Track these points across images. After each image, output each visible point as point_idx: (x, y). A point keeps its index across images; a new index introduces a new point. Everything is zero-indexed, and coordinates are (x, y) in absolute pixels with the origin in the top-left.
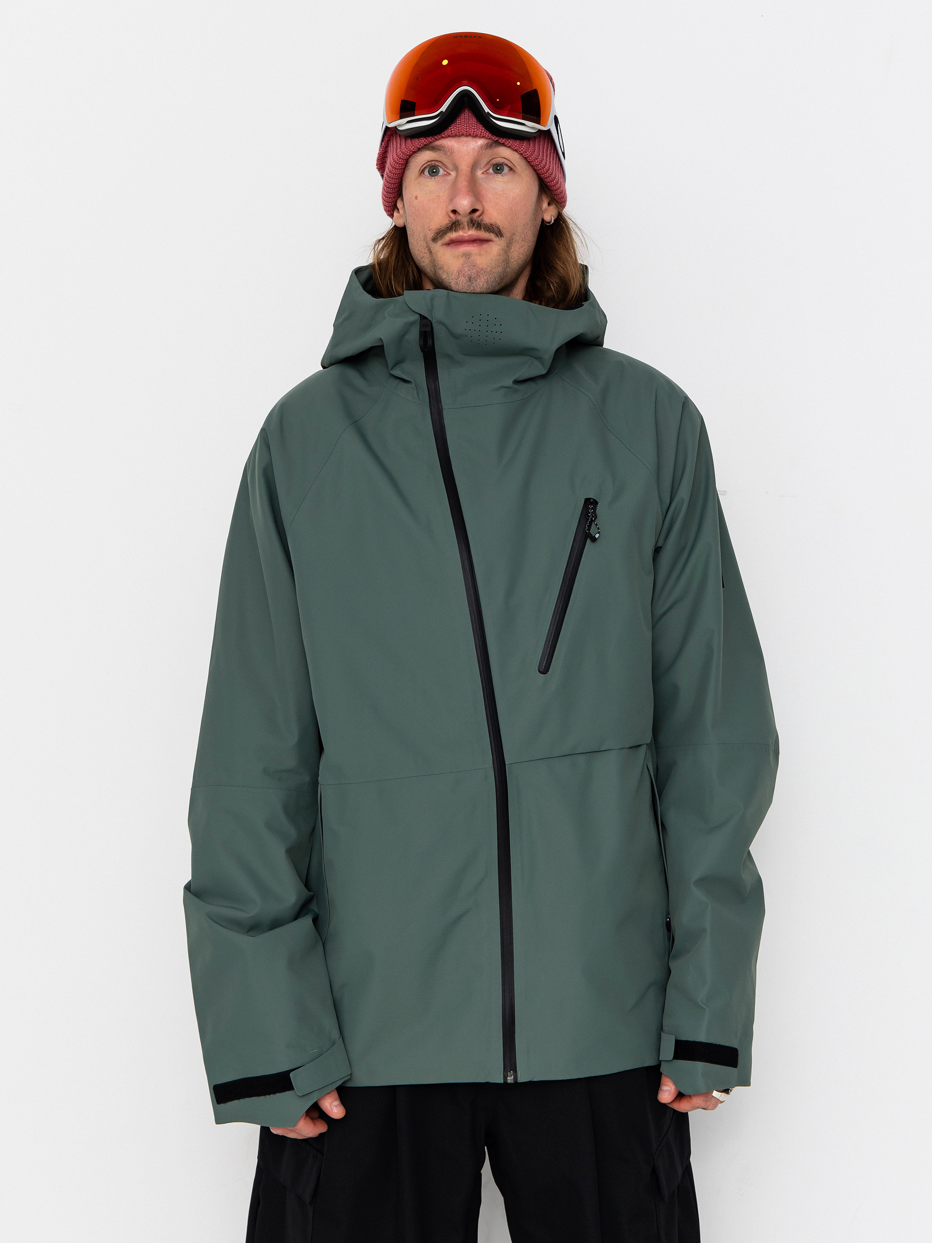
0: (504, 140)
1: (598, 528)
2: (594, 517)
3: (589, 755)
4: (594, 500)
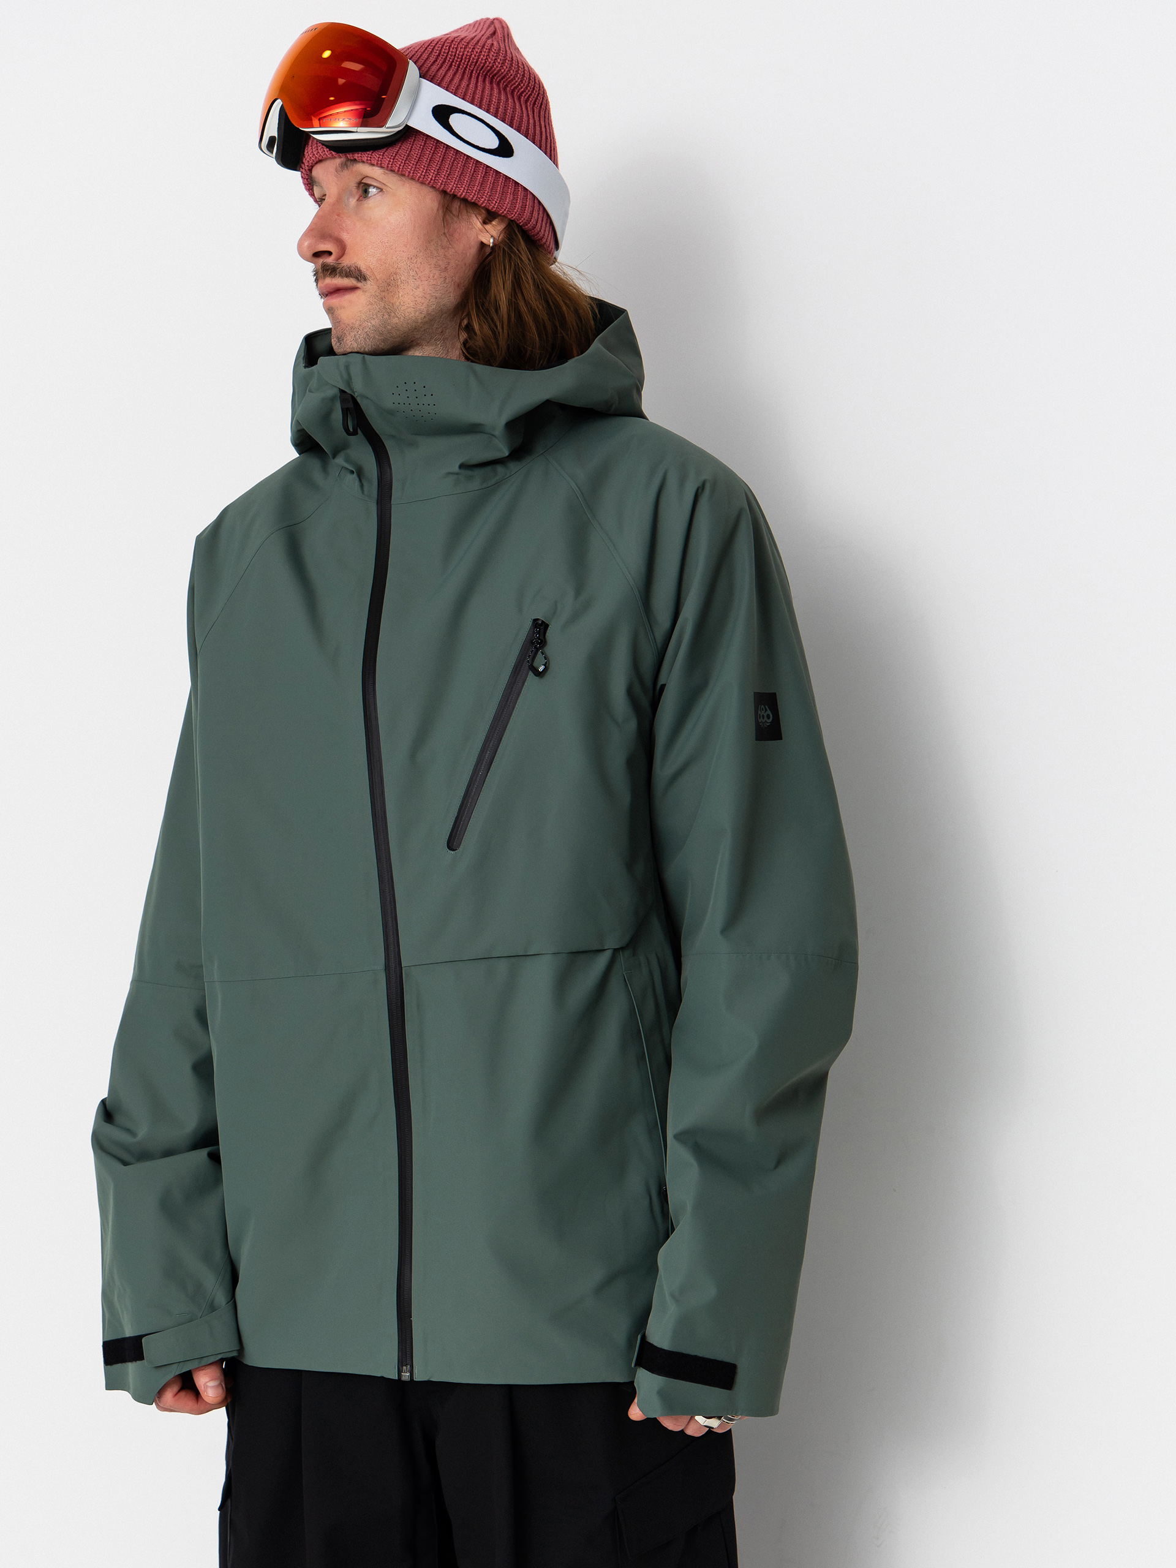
1: (545, 658)
2: (540, 644)
3: (513, 959)
4: (543, 621)
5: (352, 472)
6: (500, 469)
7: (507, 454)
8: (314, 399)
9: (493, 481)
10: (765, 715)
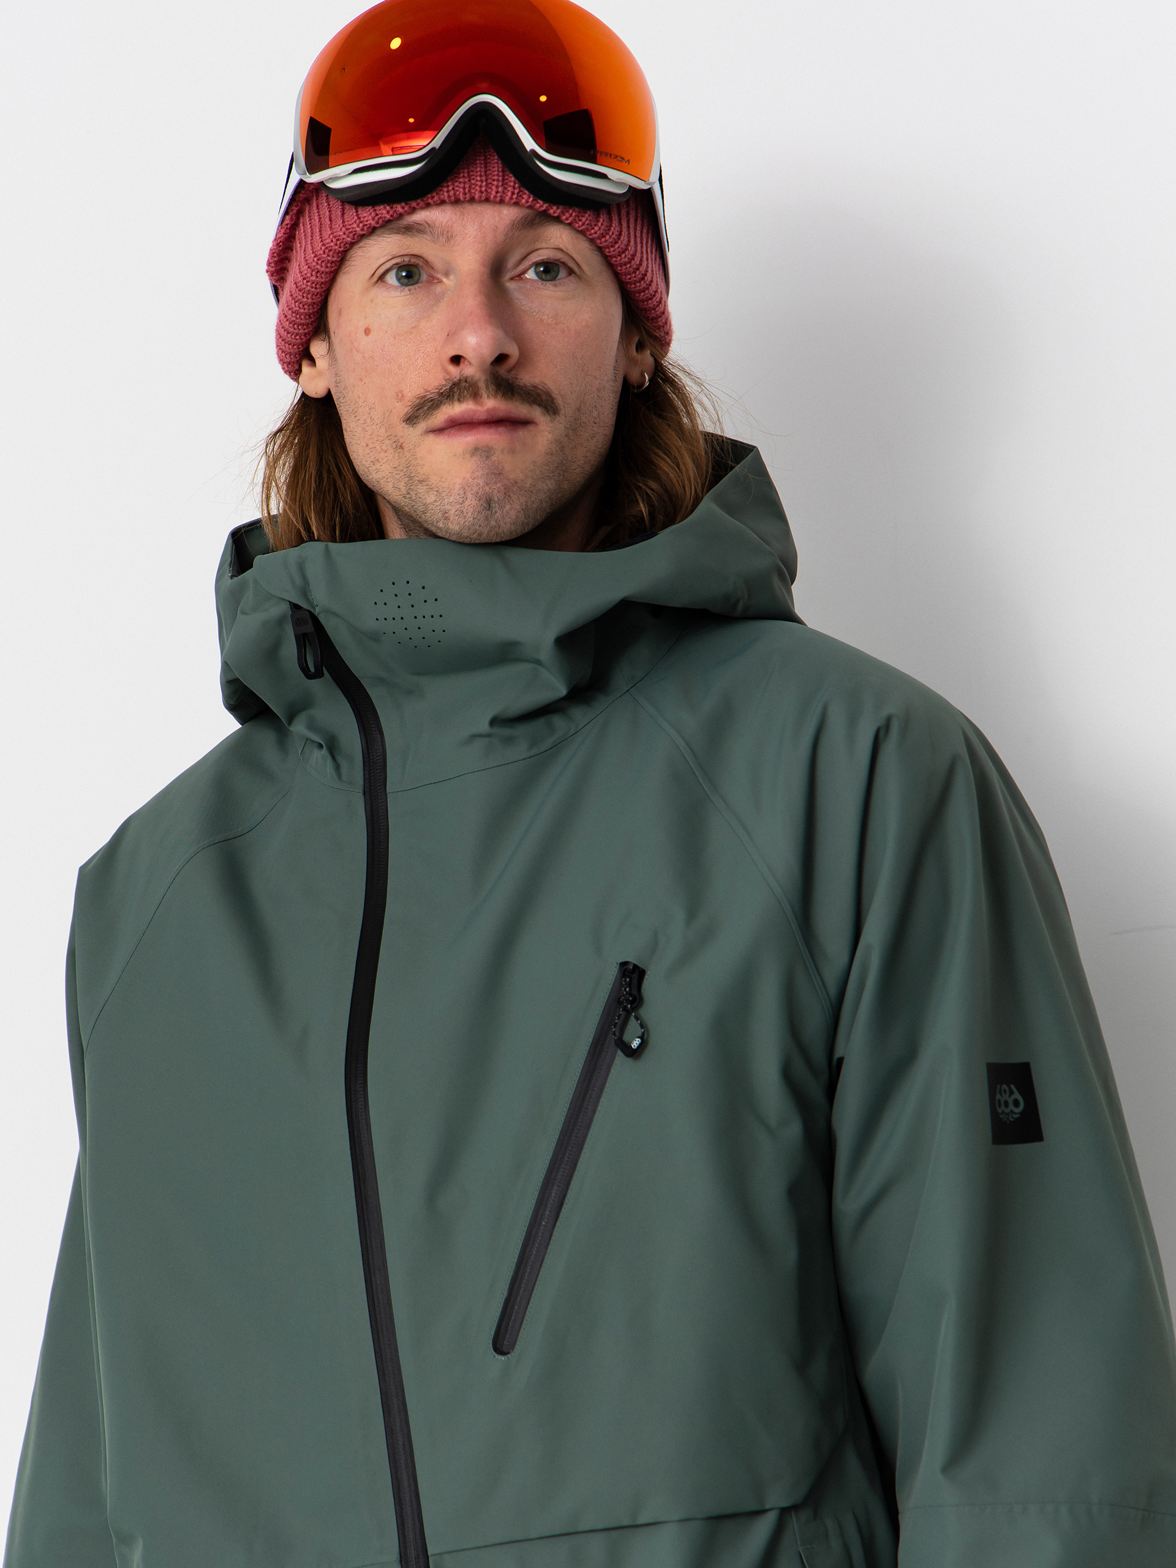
0: (559, 211)
1: (642, 1026)
2: (632, 1003)
3: (614, 1534)
4: (635, 966)
5: (320, 746)
6: (558, 720)
7: (563, 691)
8: (251, 623)
9: (549, 742)
10: (1011, 1101)
